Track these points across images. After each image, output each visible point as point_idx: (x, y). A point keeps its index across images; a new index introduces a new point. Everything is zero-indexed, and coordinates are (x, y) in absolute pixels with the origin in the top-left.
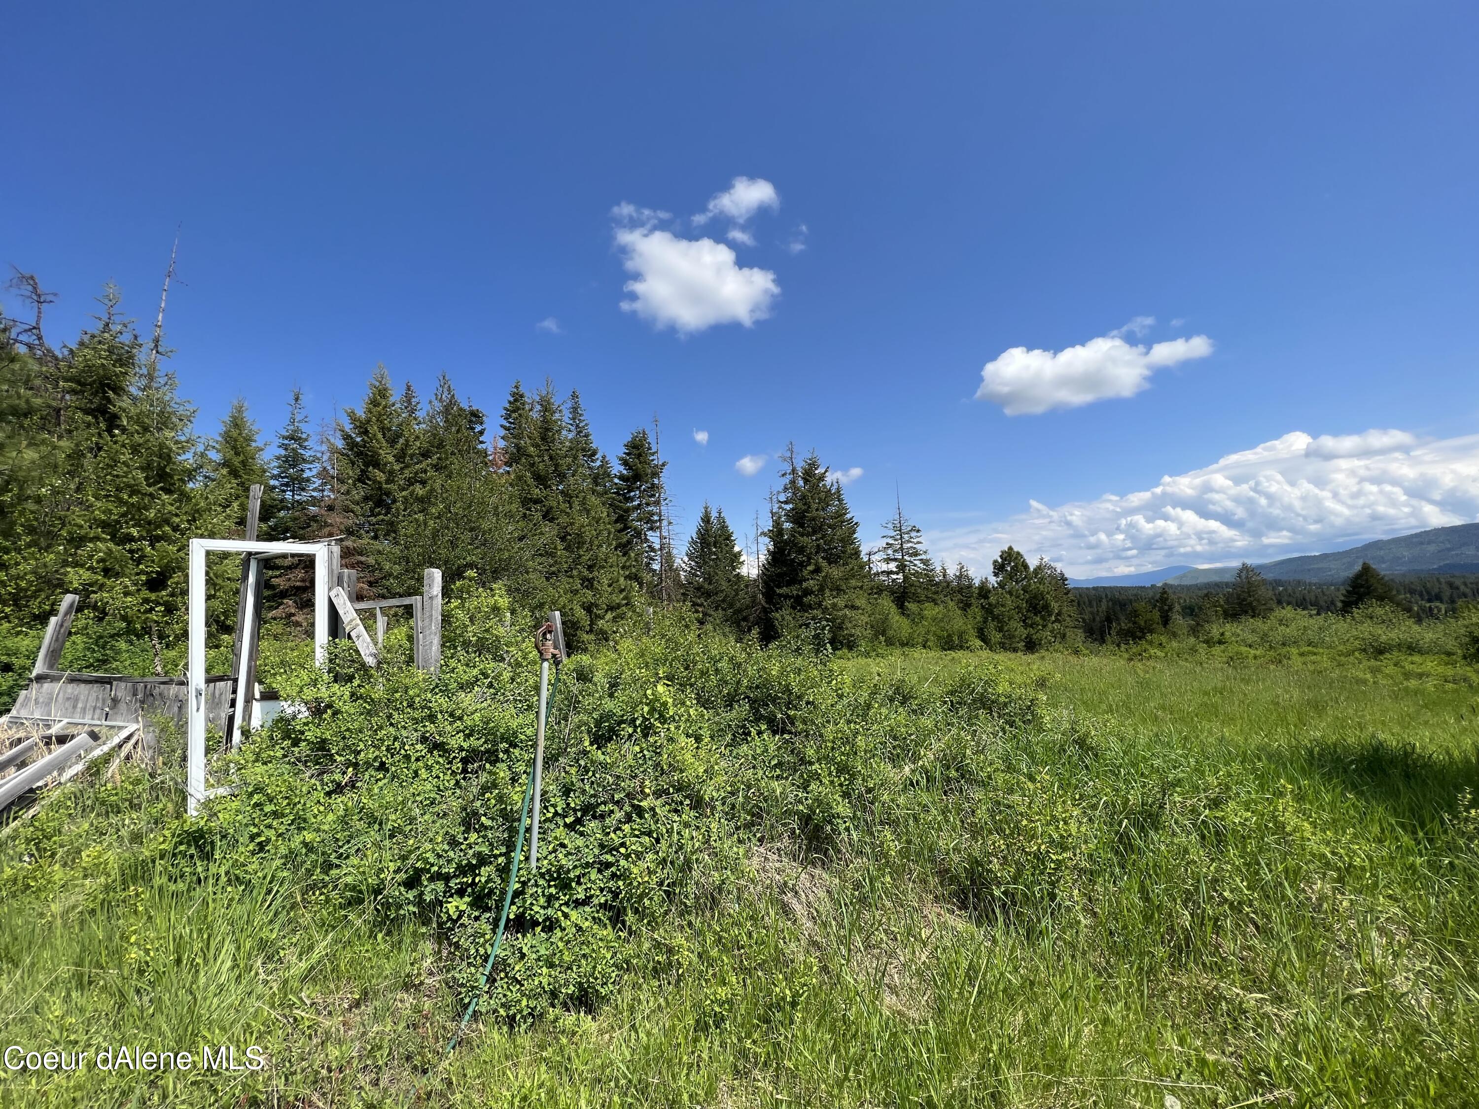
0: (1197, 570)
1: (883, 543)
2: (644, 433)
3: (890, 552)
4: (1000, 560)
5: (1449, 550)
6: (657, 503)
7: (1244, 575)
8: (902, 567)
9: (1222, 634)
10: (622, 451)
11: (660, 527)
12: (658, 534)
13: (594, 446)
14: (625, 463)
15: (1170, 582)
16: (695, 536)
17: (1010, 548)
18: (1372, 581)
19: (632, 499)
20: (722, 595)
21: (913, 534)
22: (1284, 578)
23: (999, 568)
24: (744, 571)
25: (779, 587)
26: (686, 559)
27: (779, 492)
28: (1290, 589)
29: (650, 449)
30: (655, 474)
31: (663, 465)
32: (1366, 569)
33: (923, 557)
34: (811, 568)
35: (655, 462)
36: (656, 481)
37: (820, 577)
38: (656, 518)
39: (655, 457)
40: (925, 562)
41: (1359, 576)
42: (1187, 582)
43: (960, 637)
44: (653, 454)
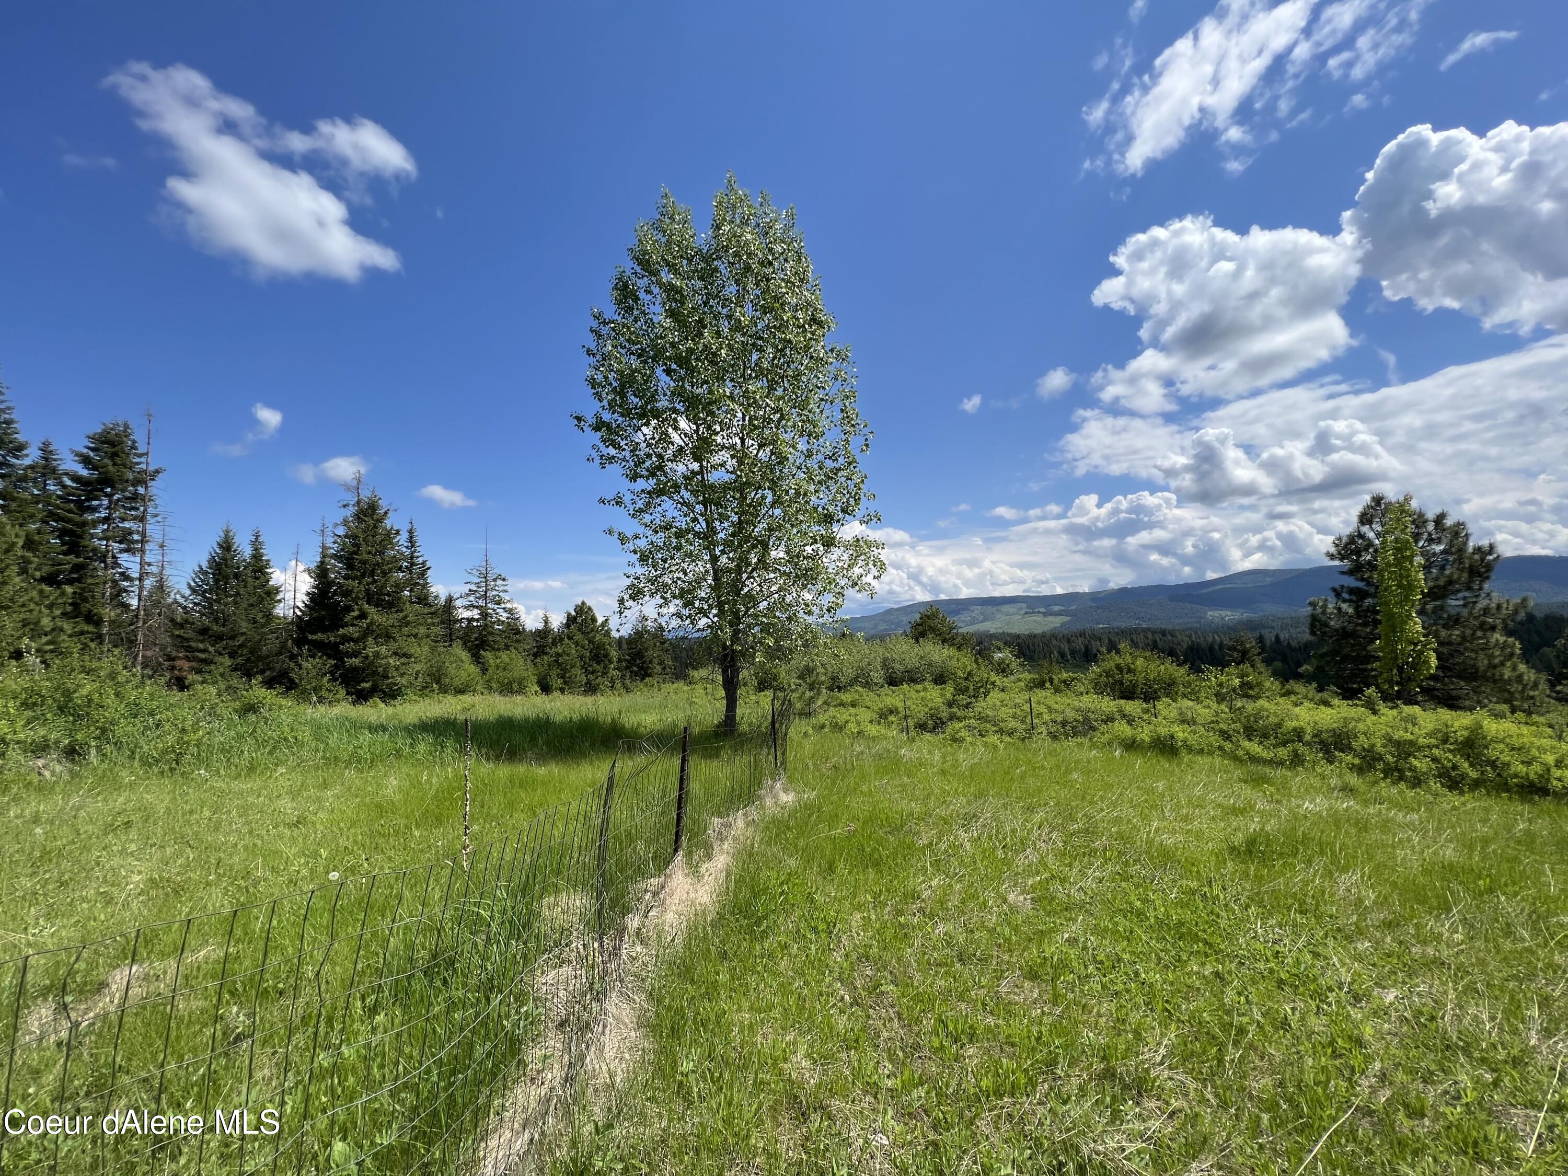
1: (465, 589)
2: (126, 426)
3: (472, 598)
4: (573, 613)
6: (142, 519)
8: (485, 615)
10: (82, 445)
11: (142, 551)
12: (138, 559)
13: (21, 438)
14: (86, 461)
16: (205, 565)
17: (583, 603)
19: (95, 510)
20: (242, 639)
21: (499, 582)
23: (571, 620)
24: (279, 611)
25: (314, 633)
26: (187, 592)
27: (336, 525)
29: (133, 447)
30: (140, 481)
31: (157, 472)
33: (509, 606)
34: (356, 613)
35: (144, 466)
36: (141, 490)
37: (364, 623)
38: (136, 537)
39: (143, 460)
40: (510, 611)
43: (520, 683)
44: (140, 456)
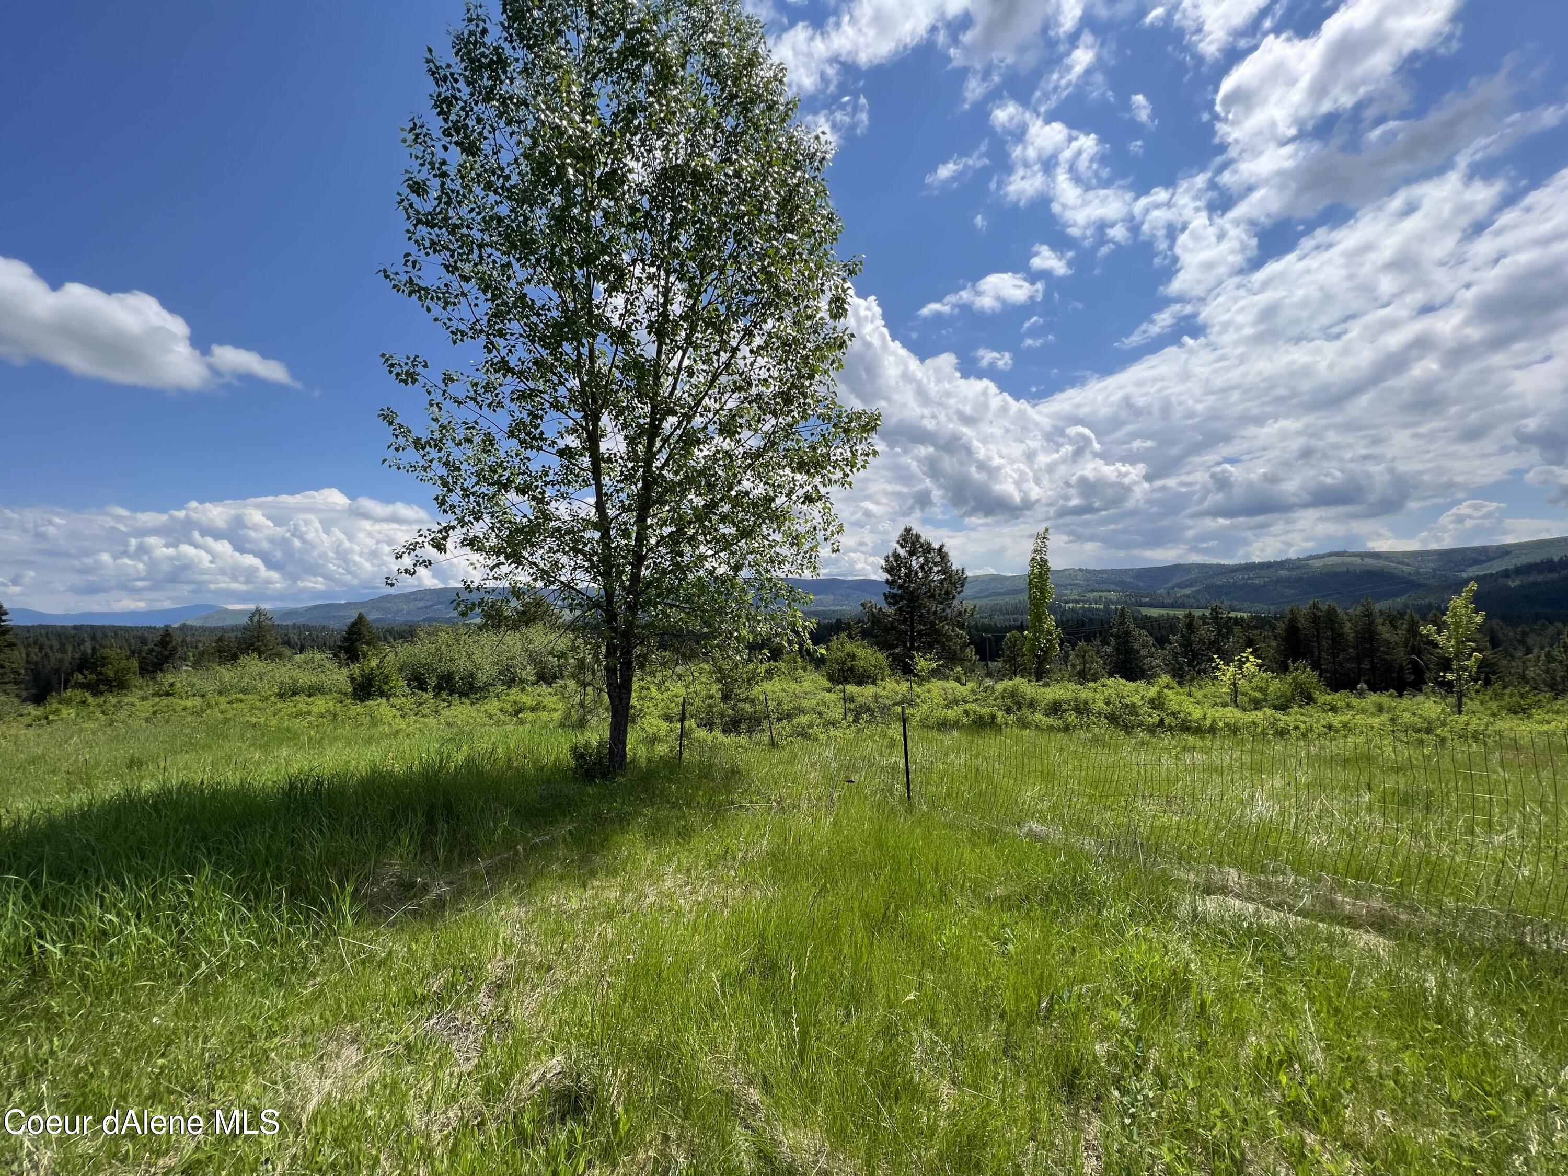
0: (226, 611)
5: (430, 607)
7: (256, 619)
9: (172, 685)
15: (191, 622)
18: (363, 629)
22: (312, 623)
28: (314, 634)
32: (361, 618)
41: (354, 625)
42: (211, 623)
